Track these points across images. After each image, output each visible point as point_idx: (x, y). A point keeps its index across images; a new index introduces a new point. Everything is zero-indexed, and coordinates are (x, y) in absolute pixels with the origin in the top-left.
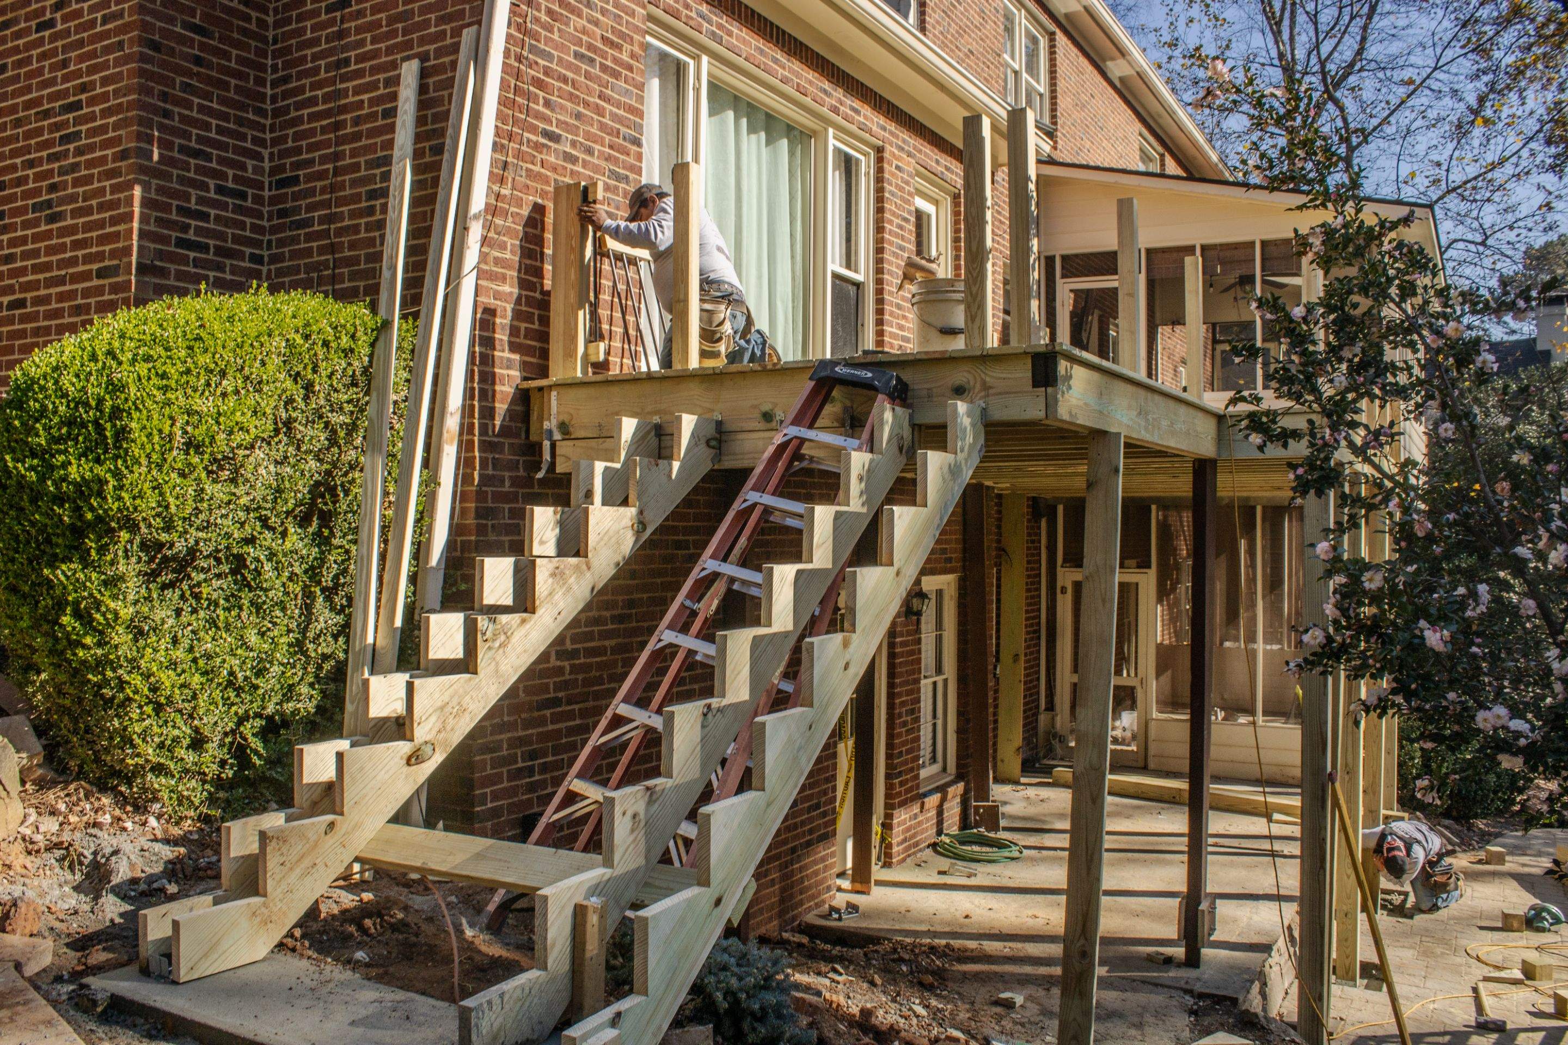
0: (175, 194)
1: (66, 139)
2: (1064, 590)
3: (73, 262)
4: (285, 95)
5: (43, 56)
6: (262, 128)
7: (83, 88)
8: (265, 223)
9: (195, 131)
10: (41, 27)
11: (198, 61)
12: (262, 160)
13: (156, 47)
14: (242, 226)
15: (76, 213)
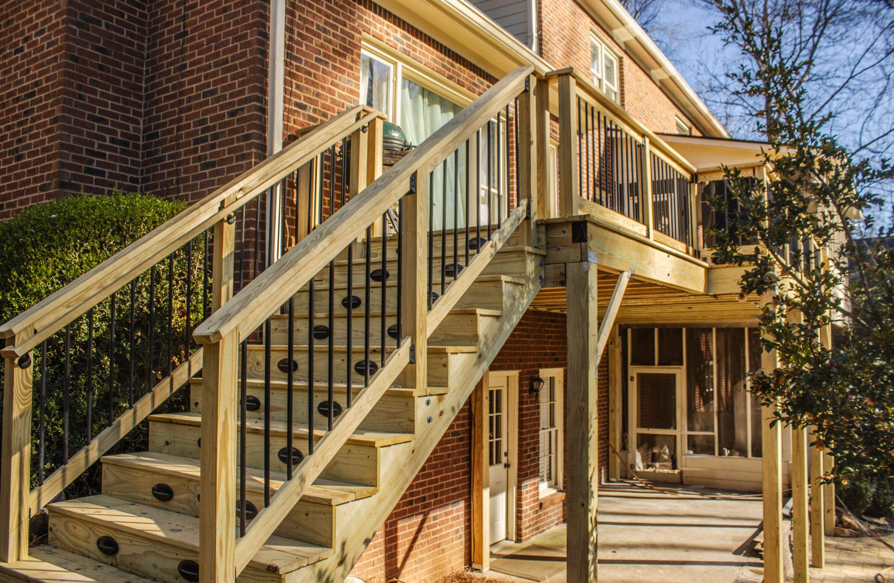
0: (85, 143)
1: (27, 113)
2: (632, 379)
3: (28, 182)
4: (153, 87)
5: (17, 68)
6: (139, 106)
7: (36, 84)
8: (140, 160)
9: (98, 107)
10: (17, 51)
11: (101, 67)
12: (139, 124)
13: (75, 59)
14: (126, 161)
15: (31, 154)
